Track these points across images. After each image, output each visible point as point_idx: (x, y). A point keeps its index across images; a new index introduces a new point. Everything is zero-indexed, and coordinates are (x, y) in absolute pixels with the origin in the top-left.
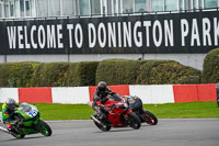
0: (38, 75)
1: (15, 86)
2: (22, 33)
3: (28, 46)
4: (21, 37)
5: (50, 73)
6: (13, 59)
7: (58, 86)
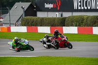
0: (87, 21)
1: (76, 26)
2: (80, 2)
3: (82, 8)
4: (79, 4)
5: (92, 20)
6: (76, 14)
7: (96, 26)
